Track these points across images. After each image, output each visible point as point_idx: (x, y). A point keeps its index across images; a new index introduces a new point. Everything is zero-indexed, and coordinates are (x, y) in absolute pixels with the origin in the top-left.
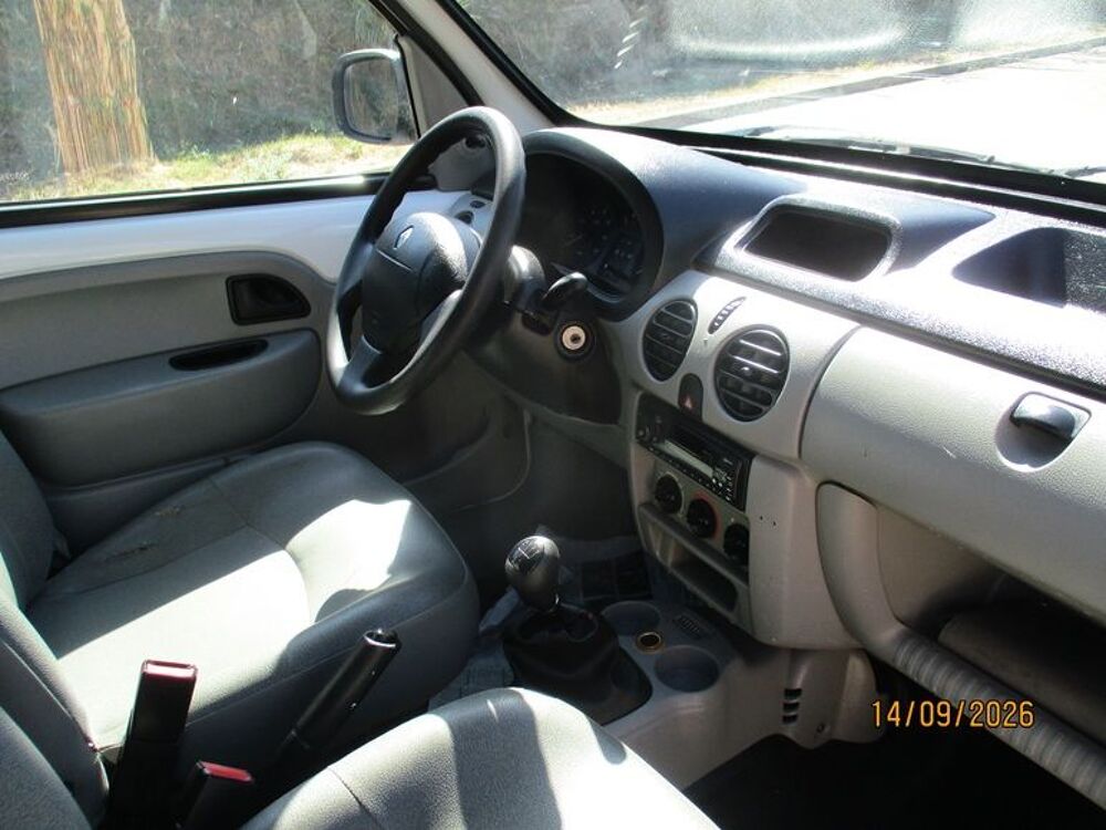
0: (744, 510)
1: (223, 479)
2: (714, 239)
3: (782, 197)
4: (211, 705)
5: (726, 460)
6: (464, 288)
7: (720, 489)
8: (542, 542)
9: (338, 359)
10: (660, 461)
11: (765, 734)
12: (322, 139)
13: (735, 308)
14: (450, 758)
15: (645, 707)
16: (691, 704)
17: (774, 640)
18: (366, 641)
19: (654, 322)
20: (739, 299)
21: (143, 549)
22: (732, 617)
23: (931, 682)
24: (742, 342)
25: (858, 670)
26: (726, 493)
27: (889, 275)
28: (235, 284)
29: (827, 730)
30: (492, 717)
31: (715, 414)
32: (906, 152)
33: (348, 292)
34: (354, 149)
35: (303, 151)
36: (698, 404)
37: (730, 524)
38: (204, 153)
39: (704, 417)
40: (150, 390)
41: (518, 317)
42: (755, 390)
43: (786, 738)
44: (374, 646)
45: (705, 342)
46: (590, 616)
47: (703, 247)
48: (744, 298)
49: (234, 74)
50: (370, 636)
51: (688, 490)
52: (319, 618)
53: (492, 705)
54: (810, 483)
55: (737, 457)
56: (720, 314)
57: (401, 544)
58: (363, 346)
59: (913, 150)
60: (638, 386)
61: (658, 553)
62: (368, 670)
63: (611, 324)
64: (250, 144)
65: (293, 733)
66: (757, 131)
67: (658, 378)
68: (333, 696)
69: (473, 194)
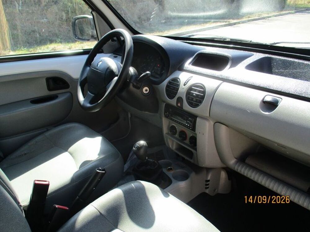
0: (195, 131)
1: (47, 134)
2: (182, 63)
3: (200, 51)
4: (53, 192)
5: (190, 119)
6: (118, 76)
7: (188, 126)
8: (142, 143)
9: (81, 98)
10: (171, 121)
11: (201, 192)
12: (60, 44)
13: (190, 79)
14: (123, 199)
15: (170, 186)
16: (183, 184)
17: (204, 165)
18: (96, 171)
19: (168, 84)
20: (191, 77)
21: (25, 154)
22: (192, 161)
23: (244, 173)
24: (193, 88)
25: (223, 175)
26: (190, 127)
27: (230, 69)
28: (48, 80)
29: (216, 191)
30: (134, 188)
31: (187, 107)
32: (229, 40)
33: (83, 80)
34: (70, 47)
35: (55, 47)
36: (182, 104)
37: (191, 136)
38: (25, 49)
39: (184, 108)
40: (25, 110)
41: (131, 85)
42: (197, 100)
43: (207, 193)
44: (99, 172)
45: (183, 88)
46: (156, 162)
47: (180, 65)
48: (192, 77)
49: (33, 26)
50: (98, 169)
51: (179, 128)
52: (79, 168)
53: (133, 185)
54: (212, 123)
55: (194, 117)
56: (186, 81)
57: (101, 148)
58: (89, 94)
59: (231, 39)
60: (164, 102)
61: (171, 146)
62: (98, 179)
63: (156, 86)
64: (39, 46)
65: (78, 197)
66: (190, 36)
67: (170, 99)
68: (88, 186)
69: (114, 54)
